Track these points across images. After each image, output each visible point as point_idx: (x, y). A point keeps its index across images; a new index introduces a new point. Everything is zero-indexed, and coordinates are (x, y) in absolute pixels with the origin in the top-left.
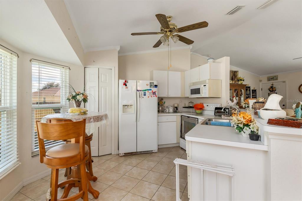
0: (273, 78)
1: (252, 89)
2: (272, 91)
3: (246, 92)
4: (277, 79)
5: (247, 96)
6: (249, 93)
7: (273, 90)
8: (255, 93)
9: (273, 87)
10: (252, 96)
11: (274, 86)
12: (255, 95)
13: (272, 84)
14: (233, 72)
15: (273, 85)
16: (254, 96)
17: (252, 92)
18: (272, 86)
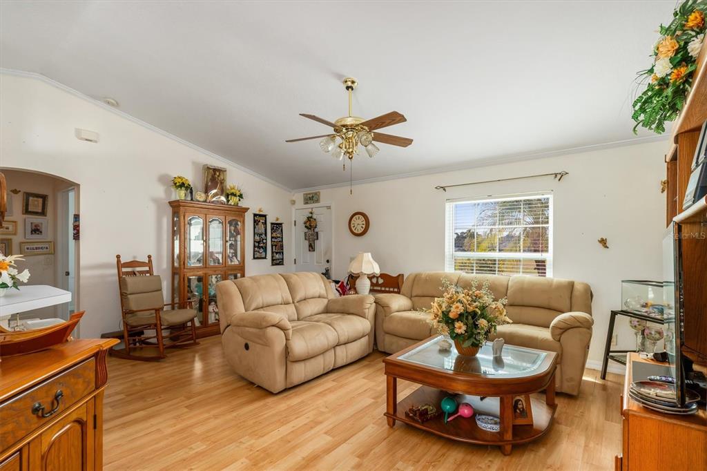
0: (313, 197)
1: (270, 220)
2: (310, 229)
3: (254, 228)
4: (318, 201)
5: (257, 238)
6: (263, 232)
7: (310, 226)
8: (280, 230)
9: (311, 217)
10: (272, 238)
11: (314, 217)
12: (279, 235)
13: (310, 210)
14: (211, 171)
15: (311, 213)
16: (276, 238)
17: (272, 229)
18: (310, 215)
